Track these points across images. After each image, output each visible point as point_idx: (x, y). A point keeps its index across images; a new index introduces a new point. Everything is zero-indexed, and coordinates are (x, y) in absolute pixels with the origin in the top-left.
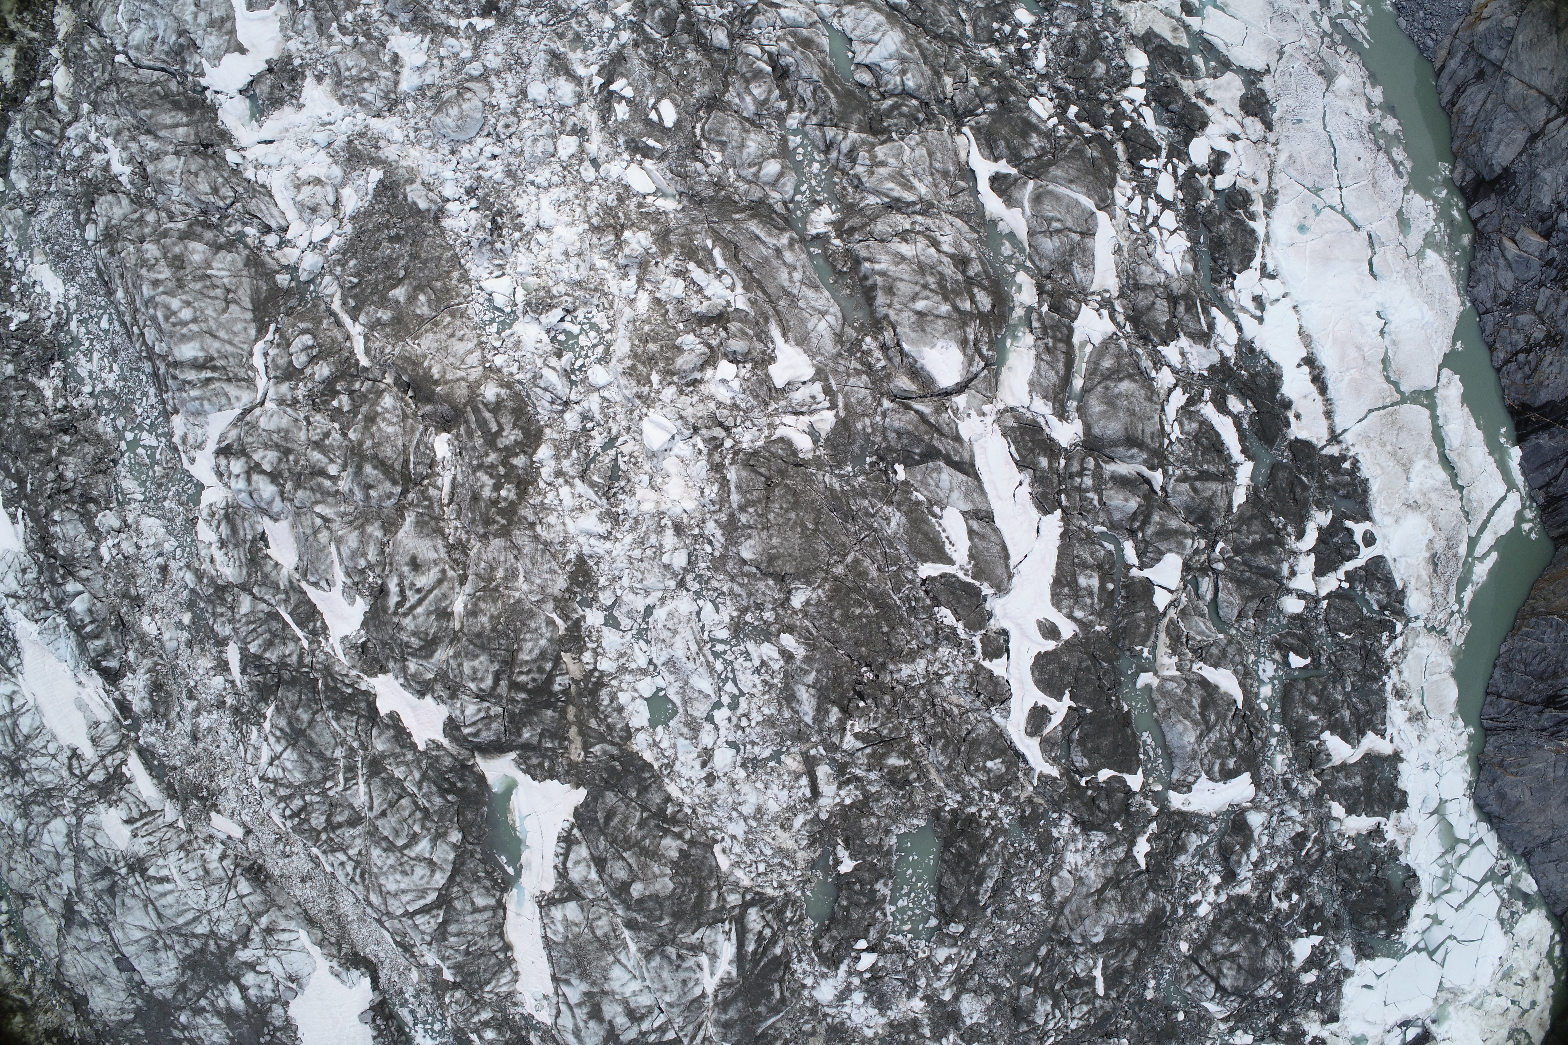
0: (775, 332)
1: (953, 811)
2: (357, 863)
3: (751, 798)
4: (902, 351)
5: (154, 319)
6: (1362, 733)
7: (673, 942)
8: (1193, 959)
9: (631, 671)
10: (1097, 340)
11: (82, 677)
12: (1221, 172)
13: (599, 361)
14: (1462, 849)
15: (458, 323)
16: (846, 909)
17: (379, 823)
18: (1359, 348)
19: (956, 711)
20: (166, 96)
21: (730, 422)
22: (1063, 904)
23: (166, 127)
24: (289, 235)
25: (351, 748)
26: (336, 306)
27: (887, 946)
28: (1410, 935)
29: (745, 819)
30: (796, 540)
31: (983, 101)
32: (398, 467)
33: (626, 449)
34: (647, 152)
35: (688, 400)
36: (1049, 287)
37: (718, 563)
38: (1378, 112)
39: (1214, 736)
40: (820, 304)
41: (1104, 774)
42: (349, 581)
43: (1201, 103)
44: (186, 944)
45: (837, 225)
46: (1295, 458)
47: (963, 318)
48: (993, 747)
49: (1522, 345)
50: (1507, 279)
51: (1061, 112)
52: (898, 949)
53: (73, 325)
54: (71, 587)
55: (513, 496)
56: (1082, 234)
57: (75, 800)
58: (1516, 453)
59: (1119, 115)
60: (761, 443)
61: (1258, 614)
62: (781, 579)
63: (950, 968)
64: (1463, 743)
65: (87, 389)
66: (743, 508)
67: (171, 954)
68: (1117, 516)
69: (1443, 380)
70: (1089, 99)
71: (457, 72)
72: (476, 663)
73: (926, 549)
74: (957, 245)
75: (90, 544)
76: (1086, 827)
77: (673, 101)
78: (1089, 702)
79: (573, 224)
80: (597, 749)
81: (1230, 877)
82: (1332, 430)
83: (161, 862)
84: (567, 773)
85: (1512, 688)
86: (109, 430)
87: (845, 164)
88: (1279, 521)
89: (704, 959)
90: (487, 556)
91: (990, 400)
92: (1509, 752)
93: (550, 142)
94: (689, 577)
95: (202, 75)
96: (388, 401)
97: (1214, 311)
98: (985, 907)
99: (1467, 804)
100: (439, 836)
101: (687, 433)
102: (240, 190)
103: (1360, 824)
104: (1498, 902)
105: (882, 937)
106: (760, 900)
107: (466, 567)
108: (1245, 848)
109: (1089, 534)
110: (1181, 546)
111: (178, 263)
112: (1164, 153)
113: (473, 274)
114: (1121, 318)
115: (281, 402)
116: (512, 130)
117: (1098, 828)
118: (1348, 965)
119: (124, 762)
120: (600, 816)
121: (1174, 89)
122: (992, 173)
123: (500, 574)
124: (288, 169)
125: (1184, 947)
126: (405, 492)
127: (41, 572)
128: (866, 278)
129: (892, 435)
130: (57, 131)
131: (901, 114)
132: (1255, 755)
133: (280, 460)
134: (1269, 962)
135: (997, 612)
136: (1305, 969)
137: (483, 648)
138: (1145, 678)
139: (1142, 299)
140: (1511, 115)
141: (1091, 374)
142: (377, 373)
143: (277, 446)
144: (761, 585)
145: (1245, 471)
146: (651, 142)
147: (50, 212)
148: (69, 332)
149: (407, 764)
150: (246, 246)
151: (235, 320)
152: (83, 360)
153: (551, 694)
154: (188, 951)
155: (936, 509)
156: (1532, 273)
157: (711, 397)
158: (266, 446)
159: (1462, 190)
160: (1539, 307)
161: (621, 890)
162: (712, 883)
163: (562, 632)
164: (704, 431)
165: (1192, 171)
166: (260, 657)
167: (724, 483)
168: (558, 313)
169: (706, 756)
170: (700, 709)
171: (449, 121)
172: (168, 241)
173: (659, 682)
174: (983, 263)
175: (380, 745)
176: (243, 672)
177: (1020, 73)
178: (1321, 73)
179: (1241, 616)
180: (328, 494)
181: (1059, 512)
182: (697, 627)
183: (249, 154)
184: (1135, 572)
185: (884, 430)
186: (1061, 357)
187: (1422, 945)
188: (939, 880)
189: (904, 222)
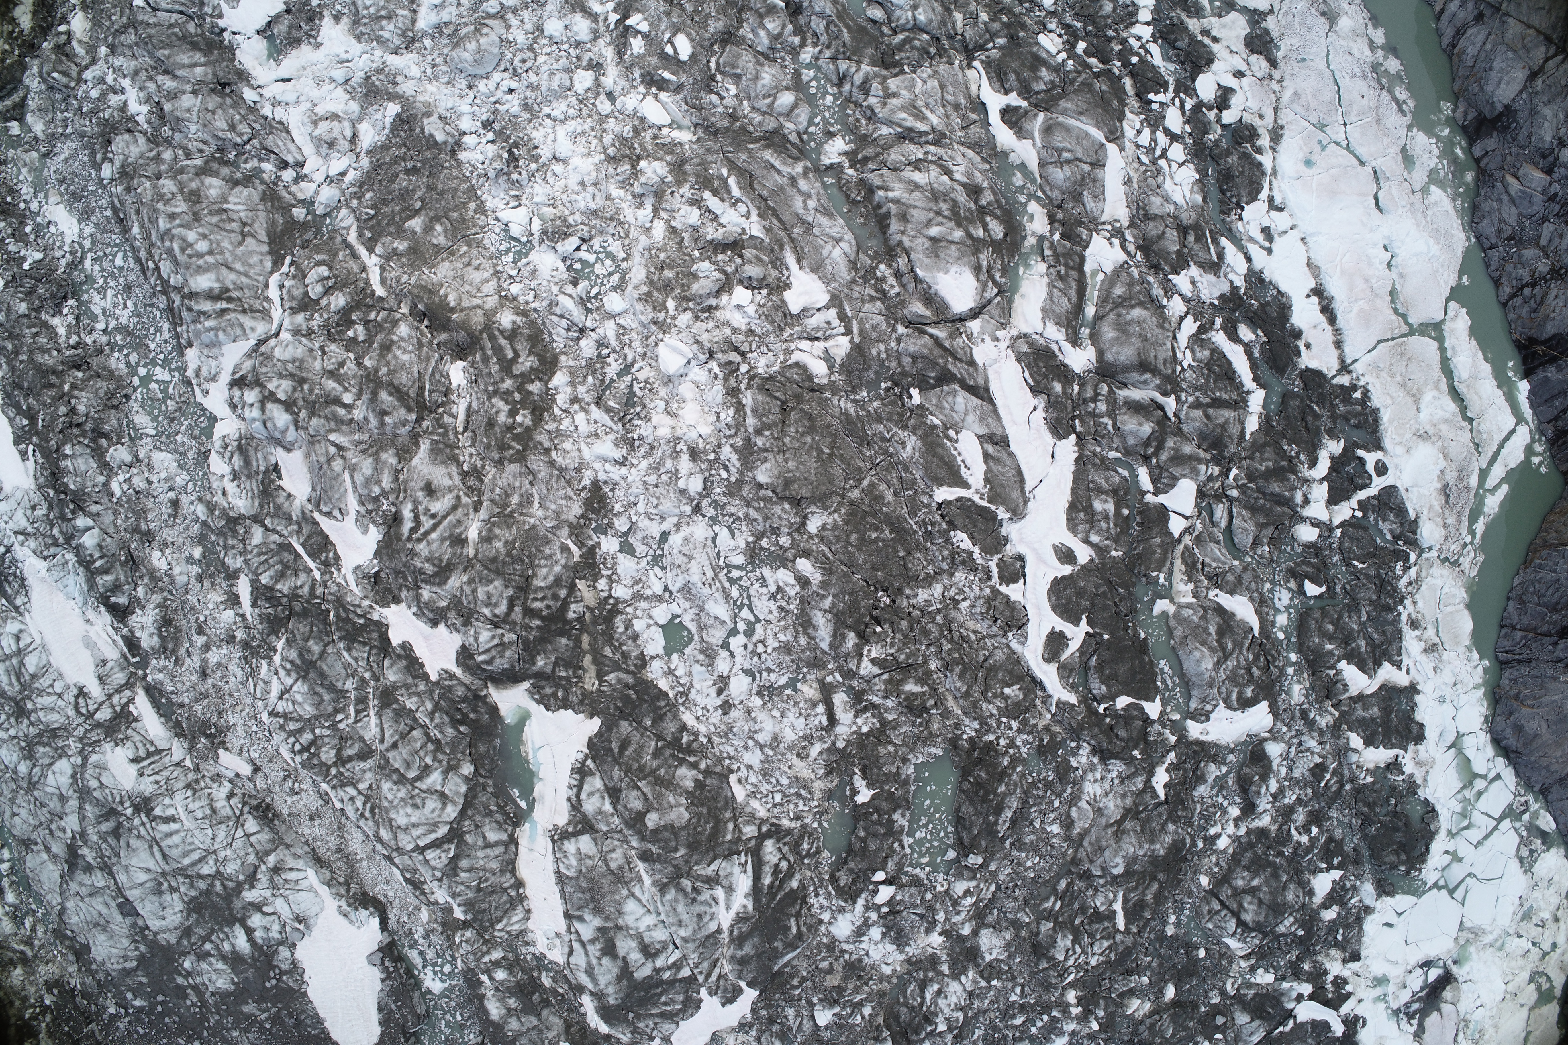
0: (790, 259)
1: (971, 740)
2: (368, 798)
3: (767, 726)
4: (916, 278)
5: (170, 252)
6: (1378, 664)
7: (688, 874)
8: (1213, 893)
9: (647, 598)
10: (1109, 268)
11: (91, 614)
12: (1228, 107)
13: (614, 289)
14: (1480, 784)
15: (474, 252)
16: (864, 840)
17: (390, 755)
18: (1367, 280)
19: (973, 637)
20: (184, 38)
21: (745, 347)
22: (1082, 836)
23: (184, 66)
24: (306, 170)
25: (363, 679)
26: (352, 238)
27: (904, 879)
28: (1430, 872)
29: (762, 747)
30: (812, 463)
31: (993, 36)
32: (413, 394)
33: (641, 376)
34: (662, 85)
35: (704, 326)
36: (1060, 216)
37: (733, 489)
38: (1380, 52)
39: (1231, 663)
40: (835, 231)
41: (1122, 701)
42: (362, 510)
43: (1207, 41)
44: (192, 886)
45: (851, 156)
46: (1306, 387)
47: (976, 245)
48: (1010, 673)
49: (1527, 279)
50: (1511, 215)
51: (1070, 46)
52: (916, 882)
53: (88, 263)
54: (81, 521)
55: (528, 421)
56: (1092, 164)
57: (81, 739)
58: (1524, 387)
59: (1126, 52)
60: (776, 368)
61: (1272, 541)
62: (797, 503)
63: (969, 901)
64: (1478, 676)
65: (101, 326)
66: (758, 432)
67: (175, 896)
68: (1131, 441)
69: (1451, 313)
70: (1097, 36)
71: (474, 10)
72: (490, 588)
73: (942, 472)
74: (969, 174)
75: (101, 479)
76: (1104, 755)
77: (688, 35)
78: (1106, 628)
79: (589, 154)
80: (611, 677)
81: (1249, 809)
82: (1342, 360)
83: (167, 801)
84: (581, 702)
85: (1526, 620)
86: (122, 366)
87: (858, 96)
88: (1292, 449)
89: (719, 892)
90: (502, 482)
91: (1003, 326)
92: (1524, 684)
93: (566, 76)
94: (705, 503)
95: (220, 16)
96: (403, 330)
97: (1224, 241)
98: (1003, 839)
99: (1484, 738)
100: (451, 768)
101: (703, 358)
102: (257, 126)
103: (1377, 756)
104: (1517, 840)
105: (900, 870)
106: (776, 832)
107: (480, 493)
108: (1264, 778)
109: (1103, 459)
110: (1195, 473)
111: (194, 197)
112: (1171, 88)
113: (489, 205)
114: (1131, 248)
115: (296, 332)
116: (528, 64)
117: (1116, 756)
118: (1369, 901)
119: (131, 700)
120: (615, 745)
121: (1182, 27)
122: (1003, 105)
123: (515, 499)
124: (305, 106)
125: (1204, 881)
126: (419, 420)
127: (50, 508)
128: (879, 206)
129: (907, 360)
130: (74, 74)
131: (913, 48)
132: (1273, 686)
133: (295, 389)
134: (1290, 897)
135: (1014, 537)
136: (1326, 905)
137: (497, 573)
138: (1162, 605)
139: (1153, 229)
140: (1510, 54)
141: (1103, 300)
142: (393, 303)
143: (292, 376)
144: (777, 509)
145: (1257, 399)
146: (667, 75)
147: (66, 154)
148: (83, 270)
149: (419, 695)
150: (263, 182)
151: (251, 253)
152: (97, 298)
153: (566, 621)
154: (193, 893)
155: (952, 433)
156: (1535, 209)
157: (727, 323)
158: (281, 376)
159: (1464, 130)
160: (1543, 242)
161: (636, 821)
162: (728, 815)
163: (576, 559)
164: (719, 355)
165: (1199, 106)
166: (271, 589)
167: (740, 407)
168: (574, 242)
169: (722, 684)
170: (716, 636)
171: (466, 55)
172: (185, 177)
173: (675, 608)
174: (994, 193)
175: (392, 676)
176: (254, 604)
177: (1029, 10)
178: (1323, 14)
179: (1255, 543)
180: (342, 422)
181: (1073, 437)
182: (713, 553)
183: (267, 92)
184: (1149, 498)
185: (899, 355)
186: (1074, 285)
187: (1442, 883)
188: (958, 810)
189: (917, 152)
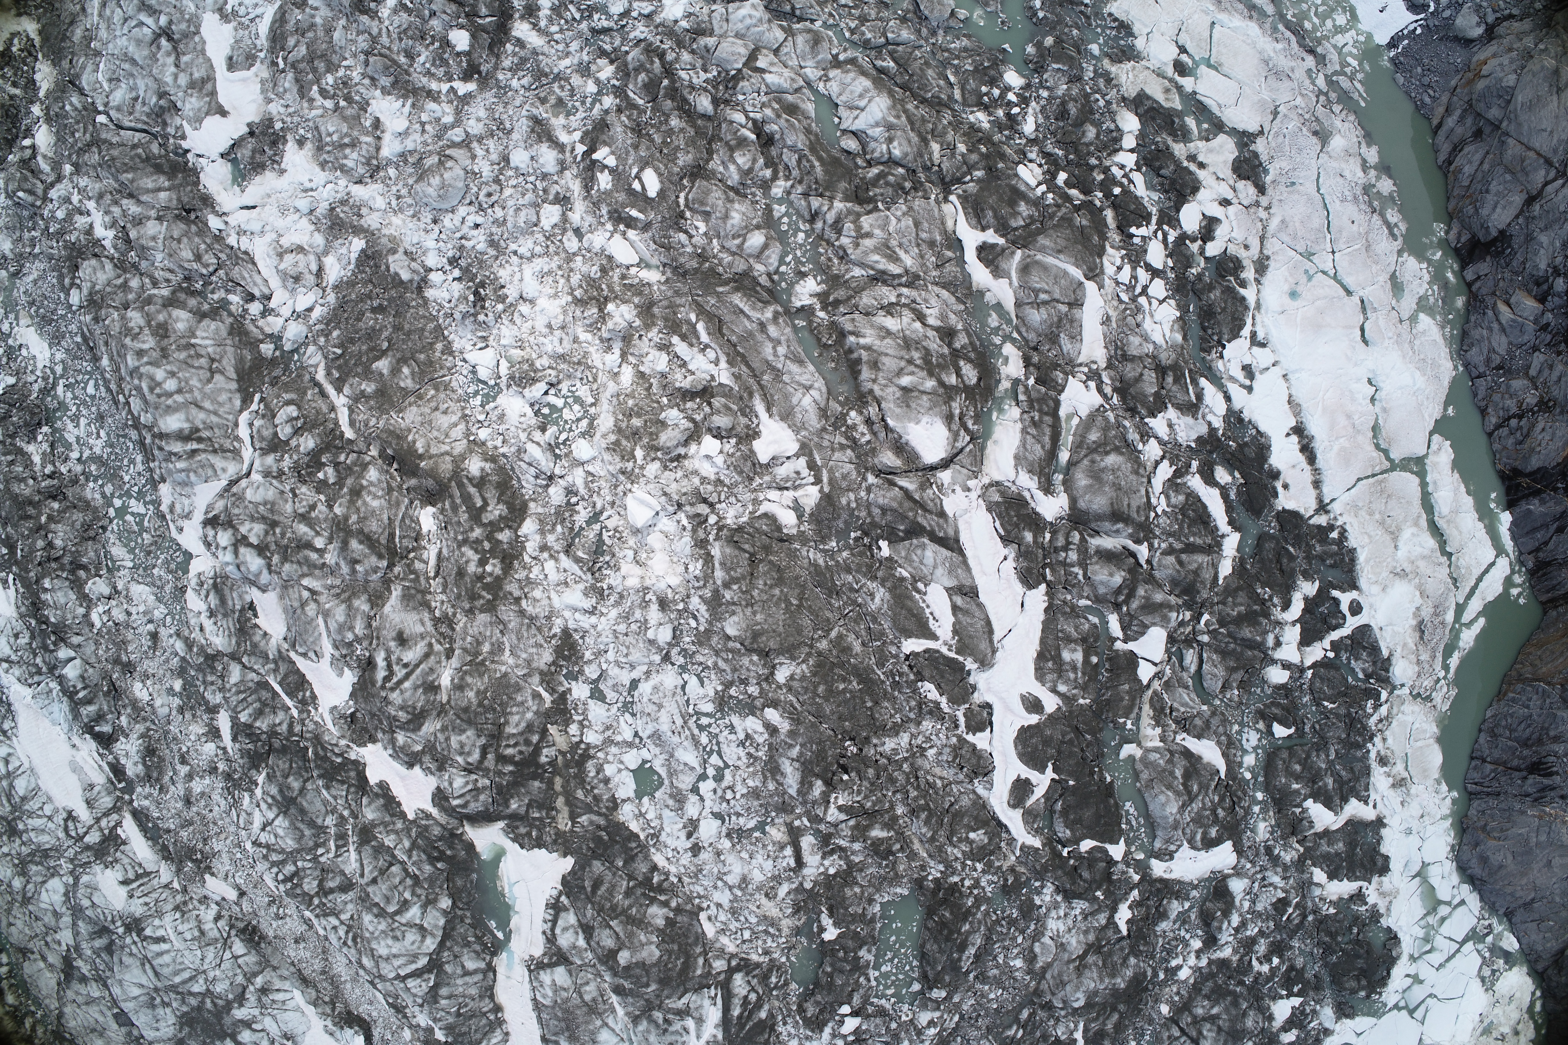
0: (759, 406)
1: (936, 880)
2: (350, 928)
3: (736, 869)
4: (886, 427)
5: (139, 389)
6: (1345, 800)
7: (660, 1007)
8: (1173, 1020)
9: (617, 744)
10: (1084, 412)
11: (76, 740)
12: (1212, 239)
13: (583, 435)
14: (1443, 910)
15: (442, 396)
16: (830, 975)
17: (370, 889)
18: (1349, 417)
19: (939, 783)
20: (148, 159)
21: (714, 498)
22: (1044, 970)
23: (148, 191)
24: (273, 304)
25: (342, 816)
26: (320, 376)
27: (870, 1009)
28: (1390, 994)
29: (731, 888)
30: (780, 615)
31: (971, 168)
32: (383, 541)
33: (610, 524)
34: (631, 223)
35: (672, 475)
36: (1036, 359)
37: (703, 638)
38: (1373, 173)
39: (1196, 806)
40: (804, 379)
41: (1086, 845)
42: (337, 654)
43: (1193, 167)
44: (183, 1002)
45: (822, 297)
46: (1282, 528)
47: (948, 393)
48: (976, 818)
49: (1514, 410)
50: (1500, 344)
51: (1050, 179)
52: (881, 1012)
53: (60, 390)
54: (63, 653)
55: (498, 571)
56: (1070, 305)
57: (71, 861)
58: (1506, 518)
59: (1110, 180)
60: (745, 519)
61: (1243, 685)
62: (765, 654)
63: (932, 1031)
64: (1446, 807)
65: (75, 455)
66: (727, 585)
67: (168, 1010)
68: (1102, 590)
69: (1434, 447)
70: (1078, 165)
71: (439, 137)
72: (463, 738)
73: (910, 625)
74: (943, 317)
75: (81, 611)
76: (1069, 896)
77: (656, 170)
78: (1071, 775)
79: (556, 296)
80: (584, 819)
81: (1211, 941)
82: (1320, 499)
83: (157, 922)
84: (555, 842)
85: (1496, 754)
86: (97, 496)
87: (830, 235)
88: (1265, 592)
89: (690, 1023)
90: (473, 630)
91: (975, 475)
92: (1492, 817)
93: (532, 211)
94: (674, 651)
95: (184, 137)
96: (373, 474)
97: (1203, 382)
98: (968, 972)
99: (1449, 867)
100: (429, 902)
101: (671, 509)
102: (223, 256)
103: (1343, 888)
104: (1479, 961)
105: (866, 1001)
106: (745, 966)
107: (452, 641)
108: (1226, 914)
109: (1073, 607)
110: (1165, 619)
111: (162, 331)
112: (1154, 220)
113: (456, 346)
114: (1108, 390)
115: (267, 474)
116: (494, 198)
117: (1080, 897)
118: (1327, 1025)
119: (119, 824)
120: (587, 884)
121: (1166, 153)
122: (979, 242)
123: (486, 648)
124: (270, 236)
125: (1165, 1009)
126: (391, 566)
127: (33, 637)
128: (850, 351)
129: (876, 511)
130: (40, 192)
131: (887, 184)
132: (1238, 823)
133: (267, 533)
134: (1249, 1023)
135: (980, 686)
136: (1285, 1029)
137: (470, 722)
138: (1128, 750)
139: (1130, 371)
140: (1508, 177)
141: (1077, 447)
142: (362, 446)
143: (263, 519)
144: (746, 661)
145: (1231, 543)
146: (634, 213)
147: (35, 275)
148: (55, 397)
149: (397, 832)
150: (230, 314)
151: (220, 390)
152: (70, 426)
153: (539, 765)
154: (185, 1009)
155: (920, 585)
156: (1526, 338)
157: (696, 472)
158: (253, 519)
159: (1457, 251)
160: (1533, 372)
161: (609, 958)
162: (698, 950)
163: (548, 704)
164: (688, 508)
165: (1183, 238)
166: (250, 726)
167: (708, 559)
168: (542, 387)
169: (692, 826)
170: (685, 782)
171: (430, 191)
172: (152, 308)
173: (645, 754)
174: (969, 335)
175: (370, 814)
176: (234, 739)
177: (1009, 138)
178: (1315, 133)
179: (1225, 687)
180: (315, 566)
181: (1043, 587)
182: (682, 701)
183: (232, 220)
184: (1119, 645)
185: (868, 505)
186: (1048, 431)
187: (1402, 1004)
188: (923, 946)
189: (889, 295)
